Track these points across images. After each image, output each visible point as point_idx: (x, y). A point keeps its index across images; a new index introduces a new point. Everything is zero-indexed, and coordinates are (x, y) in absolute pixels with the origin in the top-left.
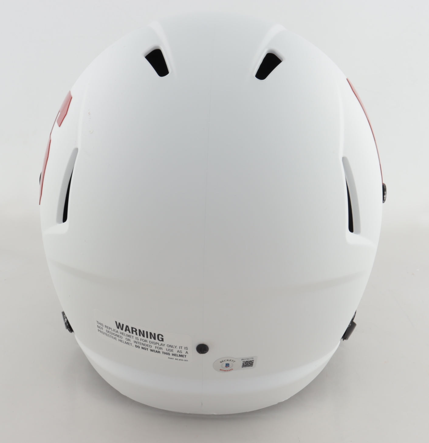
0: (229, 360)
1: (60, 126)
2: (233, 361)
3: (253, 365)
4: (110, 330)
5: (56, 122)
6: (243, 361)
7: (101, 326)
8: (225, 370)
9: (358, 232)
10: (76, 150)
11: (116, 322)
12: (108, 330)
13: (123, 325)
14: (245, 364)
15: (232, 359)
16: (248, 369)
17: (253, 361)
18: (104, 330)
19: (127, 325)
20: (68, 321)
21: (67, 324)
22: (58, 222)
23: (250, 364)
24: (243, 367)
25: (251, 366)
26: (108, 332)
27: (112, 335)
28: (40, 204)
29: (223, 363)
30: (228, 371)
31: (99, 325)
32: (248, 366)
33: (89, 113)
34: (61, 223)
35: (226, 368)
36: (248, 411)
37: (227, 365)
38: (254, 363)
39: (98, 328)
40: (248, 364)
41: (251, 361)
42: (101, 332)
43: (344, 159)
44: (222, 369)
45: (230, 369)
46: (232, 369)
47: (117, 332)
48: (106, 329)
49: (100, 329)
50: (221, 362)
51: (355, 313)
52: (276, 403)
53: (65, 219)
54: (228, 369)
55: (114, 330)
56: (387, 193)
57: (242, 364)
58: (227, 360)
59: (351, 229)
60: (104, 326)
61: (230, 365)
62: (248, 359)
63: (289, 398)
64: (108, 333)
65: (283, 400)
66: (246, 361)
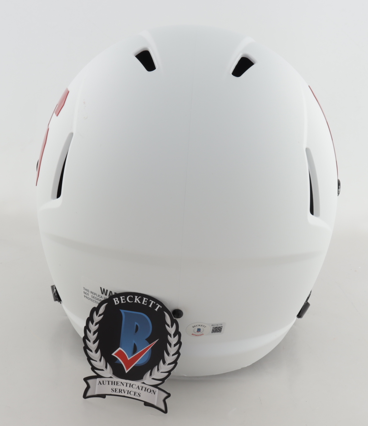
0: (201, 325)
1: (57, 116)
2: (204, 327)
3: (222, 331)
4: (95, 296)
5: (54, 113)
6: (213, 326)
7: (88, 292)
8: (196, 334)
9: (318, 215)
10: (71, 135)
11: (101, 288)
12: (93, 296)
13: (107, 291)
14: (214, 330)
15: (203, 324)
16: (217, 335)
17: (222, 327)
18: (90, 295)
19: (111, 291)
20: (57, 291)
21: (56, 294)
22: (53, 198)
23: (218, 329)
24: (212, 332)
25: (220, 332)
26: (94, 297)
27: (97, 301)
28: (36, 185)
29: (195, 328)
30: (199, 335)
31: (86, 291)
32: (217, 332)
33: (84, 102)
34: (55, 199)
35: (197, 333)
36: (215, 374)
37: (199, 330)
38: (222, 330)
39: (84, 294)
40: (217, 330)
41: (220, 327)
42: (87, 297)
43: (307, 150)
44: (194, 333)
45: (200, 334)
46: (203, 334)
47: (101, 297)
48: (91, 294)
49: (86, 295)
50: (193, 327)
51: (311, 292)
52: (240, 368)
53: (59, 195)
54: (199, 333)
55: (99, 296)
56: (341, 187)
57: (212, 330)
58: (199, 325)
59: (312, 212)
60: (90, 292)
61: (201, 330)
62: (217, 325)
63: (251, 364)
64: (93, 299)
65: (246, 366)
66: (215, 326)
